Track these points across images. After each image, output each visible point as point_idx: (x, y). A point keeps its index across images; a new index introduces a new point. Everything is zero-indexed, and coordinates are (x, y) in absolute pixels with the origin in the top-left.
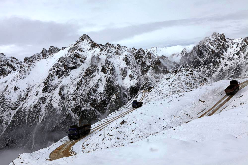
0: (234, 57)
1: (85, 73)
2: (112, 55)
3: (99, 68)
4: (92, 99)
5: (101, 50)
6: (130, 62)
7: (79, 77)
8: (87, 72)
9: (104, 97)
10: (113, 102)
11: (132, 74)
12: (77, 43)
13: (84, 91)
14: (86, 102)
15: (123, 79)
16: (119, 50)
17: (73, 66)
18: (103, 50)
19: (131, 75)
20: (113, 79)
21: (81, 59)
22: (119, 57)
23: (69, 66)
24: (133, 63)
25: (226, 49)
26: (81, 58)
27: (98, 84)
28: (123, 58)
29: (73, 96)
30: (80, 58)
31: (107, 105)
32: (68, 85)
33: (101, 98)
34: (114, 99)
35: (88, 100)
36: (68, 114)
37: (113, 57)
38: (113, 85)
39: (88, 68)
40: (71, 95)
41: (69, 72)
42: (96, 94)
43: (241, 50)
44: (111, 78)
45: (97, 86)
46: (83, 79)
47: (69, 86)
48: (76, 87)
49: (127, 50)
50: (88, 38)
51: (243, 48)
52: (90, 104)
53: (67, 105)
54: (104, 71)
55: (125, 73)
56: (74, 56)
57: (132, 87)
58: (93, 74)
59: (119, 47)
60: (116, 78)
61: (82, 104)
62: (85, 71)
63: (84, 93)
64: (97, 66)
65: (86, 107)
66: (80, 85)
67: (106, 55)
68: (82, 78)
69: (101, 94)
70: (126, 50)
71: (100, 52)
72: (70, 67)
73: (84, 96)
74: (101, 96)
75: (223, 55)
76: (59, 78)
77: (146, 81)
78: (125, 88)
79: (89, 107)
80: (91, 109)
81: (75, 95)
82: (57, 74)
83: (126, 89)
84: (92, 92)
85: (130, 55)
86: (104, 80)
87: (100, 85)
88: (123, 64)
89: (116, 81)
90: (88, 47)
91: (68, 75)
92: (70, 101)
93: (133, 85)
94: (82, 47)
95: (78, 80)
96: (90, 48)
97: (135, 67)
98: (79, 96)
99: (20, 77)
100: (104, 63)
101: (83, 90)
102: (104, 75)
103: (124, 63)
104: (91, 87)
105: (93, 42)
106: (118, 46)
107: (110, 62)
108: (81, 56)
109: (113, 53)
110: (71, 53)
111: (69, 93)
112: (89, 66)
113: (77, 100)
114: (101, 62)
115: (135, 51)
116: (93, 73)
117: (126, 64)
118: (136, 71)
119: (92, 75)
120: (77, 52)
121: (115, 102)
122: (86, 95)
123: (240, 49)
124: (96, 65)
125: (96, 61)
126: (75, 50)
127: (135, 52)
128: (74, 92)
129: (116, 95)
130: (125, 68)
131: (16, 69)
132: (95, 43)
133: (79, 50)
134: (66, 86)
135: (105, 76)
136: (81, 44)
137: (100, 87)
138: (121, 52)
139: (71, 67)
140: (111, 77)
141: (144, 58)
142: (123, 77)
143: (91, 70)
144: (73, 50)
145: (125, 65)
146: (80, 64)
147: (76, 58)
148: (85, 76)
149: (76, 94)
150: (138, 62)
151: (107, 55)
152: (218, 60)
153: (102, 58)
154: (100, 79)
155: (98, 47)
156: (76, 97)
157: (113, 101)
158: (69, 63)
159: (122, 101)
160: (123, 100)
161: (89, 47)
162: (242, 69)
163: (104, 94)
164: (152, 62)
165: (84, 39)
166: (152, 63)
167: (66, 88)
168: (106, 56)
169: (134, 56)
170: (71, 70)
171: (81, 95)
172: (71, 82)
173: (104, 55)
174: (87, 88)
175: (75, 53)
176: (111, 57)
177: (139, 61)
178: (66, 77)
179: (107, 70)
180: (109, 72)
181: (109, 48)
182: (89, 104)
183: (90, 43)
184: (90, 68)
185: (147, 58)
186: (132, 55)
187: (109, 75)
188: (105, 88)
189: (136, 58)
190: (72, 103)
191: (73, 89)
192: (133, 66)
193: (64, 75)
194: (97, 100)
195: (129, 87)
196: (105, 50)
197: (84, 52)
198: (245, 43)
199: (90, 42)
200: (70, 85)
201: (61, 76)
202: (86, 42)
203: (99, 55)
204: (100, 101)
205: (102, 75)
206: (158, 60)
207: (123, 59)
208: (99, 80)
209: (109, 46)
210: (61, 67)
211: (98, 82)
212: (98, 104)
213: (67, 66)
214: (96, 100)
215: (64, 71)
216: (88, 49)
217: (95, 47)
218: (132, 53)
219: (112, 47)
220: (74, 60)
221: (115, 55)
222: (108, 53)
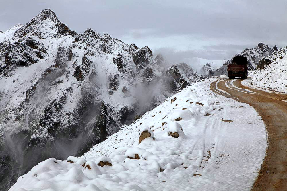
1: (43, 75)
2: (95, 51)
3: (70, 70)
4: (52, 120)
5: (77, 40)
6: (125, 67)
7: (32, 81)
8: (47, 74)
9: (75, 120)
10: (91, 131)
11: (128, 87)
12: (33, 21)
13: (37, 106)
14: (41, 125)
15: (111, 93)
16: (108, 45)
17: (23, 60)
18: (81, 40)
19: (125, 88)
20: (94, 90)
21: (37, 50)
22: (106, 56)
23: (14, 59)
24: (130, 69)
26: (38, 48)
27: (65, 97)
28: (114, 59)
29: (16, 112)
30: (36, 48)
31: (77, 136)
32: (8, 91)
33: (69, 122)
34: (92, 125)
35: (45, 122)
36: (5, 143)
37: (96, 54)
38: (93, 102)
39: (51, 67)
40: (13, 110)
41: (13, 69)
42: (59, 114)
44: (90, 89)
45: (64, 99)
46: (37, 85)
47: (10, 93)
48: (25, 97)
49: (122, 47)
50: (54, 16)
52: (48, 129)
53: (3, 127)
54: (78, 75)
55: (116, 84)
56: (26, 43)
57: (125, 109)
58: (59, 78)
59: (109, 39)
60: (99, 90)
61: (33, 128)
62: (43, 72)
63: (38, 109)
64: (67, 66)
65: (40, 134)
66: (32, 96)
67: (84, 48)
68: (37, 83)
69: (70, 114)
70: (120, 46)
71: (73, 42)
72: (15, 62)
73: (39, 114)
74: (69, 118)
77: (153, 103)
78: (113, 109)
79: (44, 135)
80: (48, 138)
81: (20, 110)
83: (115, 112)
84: (54, 110)
85: (125, 55)
86: (77, 91)
87: (69, 98)
88: (113, 69)
89: (99, 95)
90: (51, 32)
91: (11, 76)
92: (11, 121)
93: (128, 106)
94: (42, 30)
95: (29, 86)
96: (56, 33)
97: (134, 77)
98: (29, 114)
100: (80, 63)
101: (36, 103)
102: (78, 82)
103: (115, 66)
104: (52, 101)
105: (63, 24)
106: (106, 38)
107: (91, 62)
108: (38, 45)
109: (97, 47)
110: (20, 37)
111: (9, 106)
112: (53, 64)
113: (24, 120)
114: (74, 60)
115: (135, 49)
116: (57, 77)
117: (119, 69)
118: (135, 84)
120: (32, 36)
121: (95, 131)
122: (41, 113)
124: (65, 64)
125: (65, 56)
126: (29, 34)
127: (136, 52)
128: (19, 106)
129: (96, 119)
130: (117, 75)
132: (66, 27)
133: (35, 33)
134: (5, 93)
135: (79, 85)
136: (40, 25)
137: (68, 102)
138: (111, 48)
139: (18, 62)
140: (91, 87)
141: (150, 64)
142: (112, 91)
143: (55, 72)
144: (25, 34)
145: (117, 70)
146: (35, 59)
147: (30, 47)
148: (42, 81)
149: (23, 110)
150: (138, 70)
153: (77, 54)
154: (70, 89)
155: (71, 35)
156: (23, 115)
157: (91, 128)
158: (15, 54)
159: (107, 130)
160: (108, 128)
161: (54, 32)
163: (75, 116)
164: (164, 71)
165: (46, 18)
166: (163, 74)
167: (4, 96)
168: (84, 50)
169: (132, 58)
170: (18, 67)
171: (32, 112)
172: (15, 88)
173: (80, 48)
174: (44, 101)
175: (29, 38)
177: (141, 67)
178: (6, 78)
179: (84, 74)
180: (86, 79)
181: (90, 38)
182: (45, 130)
183: (56, 25)
184: (54, 68)
185: (155, 63)
186: (129, 55)
187: (86, 84)
188: (78, 106)
189: (136, 62)
190: (14, 124)
191: (18, 101)
192: (130, 74)
193: (3, 74)
194: (62, 124)
195: (120, 108)
196: (84, 41)
197: (43, 38)
199: (56, 23)
200: (13, 93)
202: (49, 22)
203: (73, 47)
204: (66, 126)
205: (73, 83)
206: (176, 68)
207: (113, 61)
208: (67, 90)
209: (90, 35)
211: (65, 94)
212: (62, 132)
213: (11, 58)
214: (59, 123)
215: (4, 67)
216: (52, 35)
217: (65, 34)
218: (130, 52)
219: (96, 38)
220: (25, 51)
221: (100, 51)
222: (88, 46)
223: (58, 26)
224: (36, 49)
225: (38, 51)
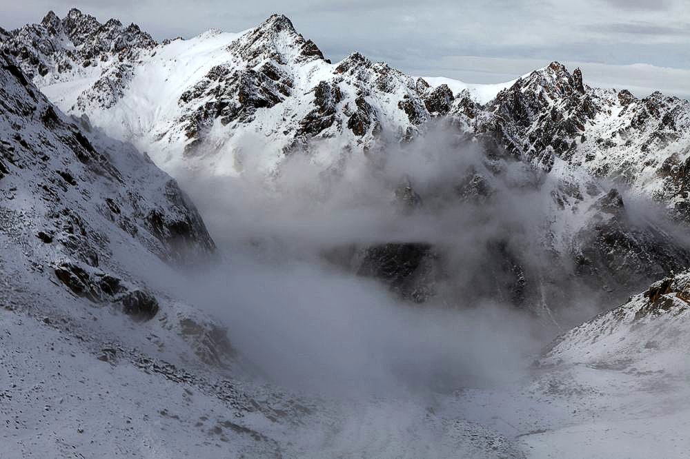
0: (614, 140)
1: (303, 123)
2: (370, 89)
3: (341, 117)
6: (418, 116)
7: (286, 133)
8: (307, 124)
12: (260, 34)
16: (386, 79)
17: (263, 98)
18: (347, 70)
21: (279, 82)
22: (386, 97)
23: (251, 96)
25: (591, 116)
26: (280, 80)
28: (399, 102)
30: (278, 78)
37: (372, 93)
39: (313, 112)
41: (252, 112)
43: (633, 124)
46: (297, 139)
49: (407, 83)
51: (639, 120)
54: (357, 125)
56: (263, 71)
58: (326, 129)
59: (386, 70)
62: (301, 118)
64: (336, 112)
67: (355, 85)
68: (296, 136)
70: (404, 81)
71: (335, 74)
72: (253, 100)
75: (584, 130)
76: (225, 122)
82: (219, 113)
85: (414, 97)
88: (403, 119)
90: (292, 53)
91: (250, 121)
94: (280, 50)
95: (285, 141)
96: (300, 55)
99: (100, 101)
100: (354, 108)
102: (357, 138)
103: (404, 114)
105: (309, 41)
106: (381, 68)
107: (370, 106)
108: (280, 74)
109: (371, 83)
110: (249, 61)
112: (313, 107)
114: (343, 103)
115: (425, 87)
116: (324, 128)
117: (411, 119)
119: (323, 132)
120: (268, 60)
123: (633, 121)
124: (333, 108)
125: (332, 96)
126: (261, 55)
127: (427, 92)
130: (409, 128)
131: (47, 70)
132: (315, 46)
133: (272, 55)
135: (360, 142)
136: (274, 41)
139: (256, 101)
143: (321, 120)
144: (255, 54)
145: (408, 121)
146: (279, 97)
147: (269, 78)
148: (302, 133)
151: (358, 86)
152: (569, 140)
153: (347, 93)
154: (348, 148)
155: (323, 59)
158: (251, 89)
161: (297, 53)
162: (635, 175)
164: (476, 125)
165: (280, 29)
166: (476, 129)
168: (355, 87)
169: (422, 101)
170: (257, 107)
173: (349, 83)
175: (266, 63)
176: (368, 95)
178: (244, 124)
179: (364, 126)
180: (369, 134)
181: (360, 68)
184: (317, 114)
185: (461, 112)
186: (418, 97)
187: (370, 141)
189: (430, 109)
193: (238, 120)
196: (352, 73)
197: (284, 64)
198: (646, 108)
199: (297, 39)
201: (231, 120)
202: (285, 37)
205: (349, 138)
207: (399, 105)
209: (359, 62)
210: (229, 94)
213: (248, 95)
215: (239, 109)
216: (294, 58)
217: (313, 57)
218: (418, 92)
219: (368, 67)
220: (263, 83)
221: (375, 89)
222: (359, 81)
223: (301, 43)
224: (278, 80)
225: (281, 84)
